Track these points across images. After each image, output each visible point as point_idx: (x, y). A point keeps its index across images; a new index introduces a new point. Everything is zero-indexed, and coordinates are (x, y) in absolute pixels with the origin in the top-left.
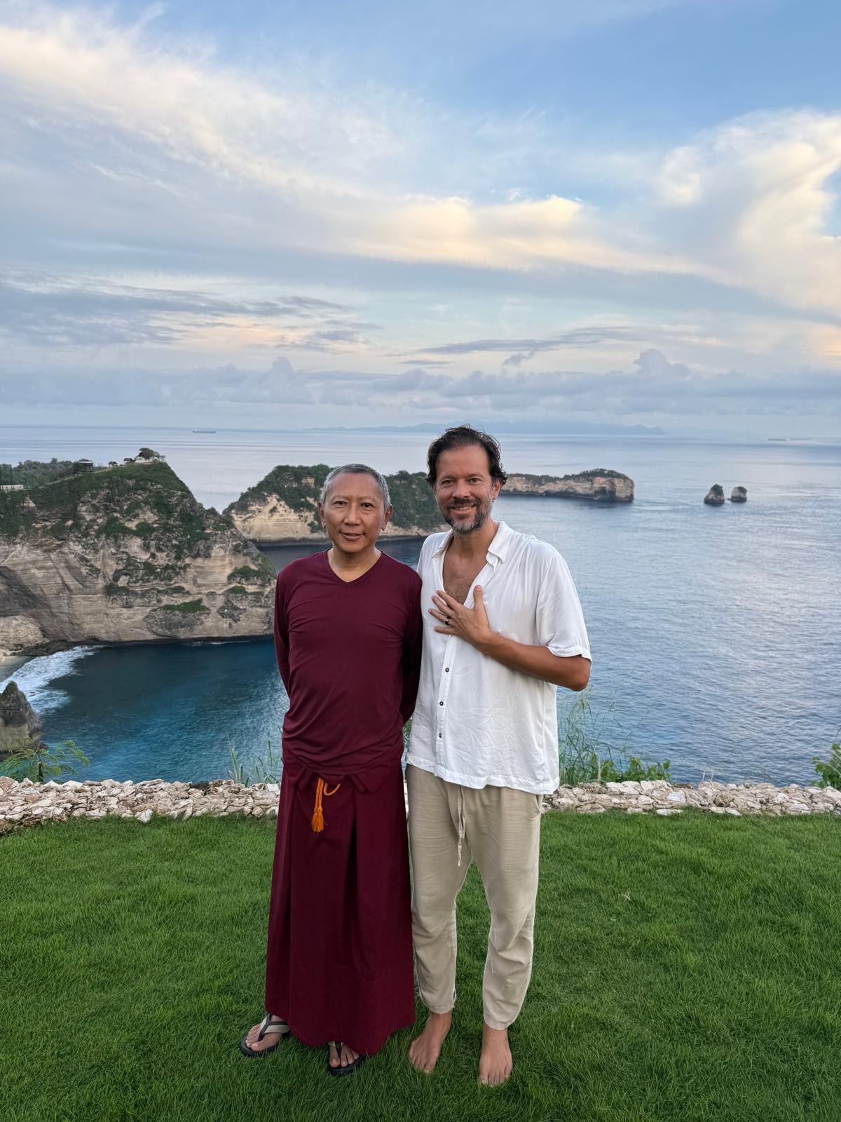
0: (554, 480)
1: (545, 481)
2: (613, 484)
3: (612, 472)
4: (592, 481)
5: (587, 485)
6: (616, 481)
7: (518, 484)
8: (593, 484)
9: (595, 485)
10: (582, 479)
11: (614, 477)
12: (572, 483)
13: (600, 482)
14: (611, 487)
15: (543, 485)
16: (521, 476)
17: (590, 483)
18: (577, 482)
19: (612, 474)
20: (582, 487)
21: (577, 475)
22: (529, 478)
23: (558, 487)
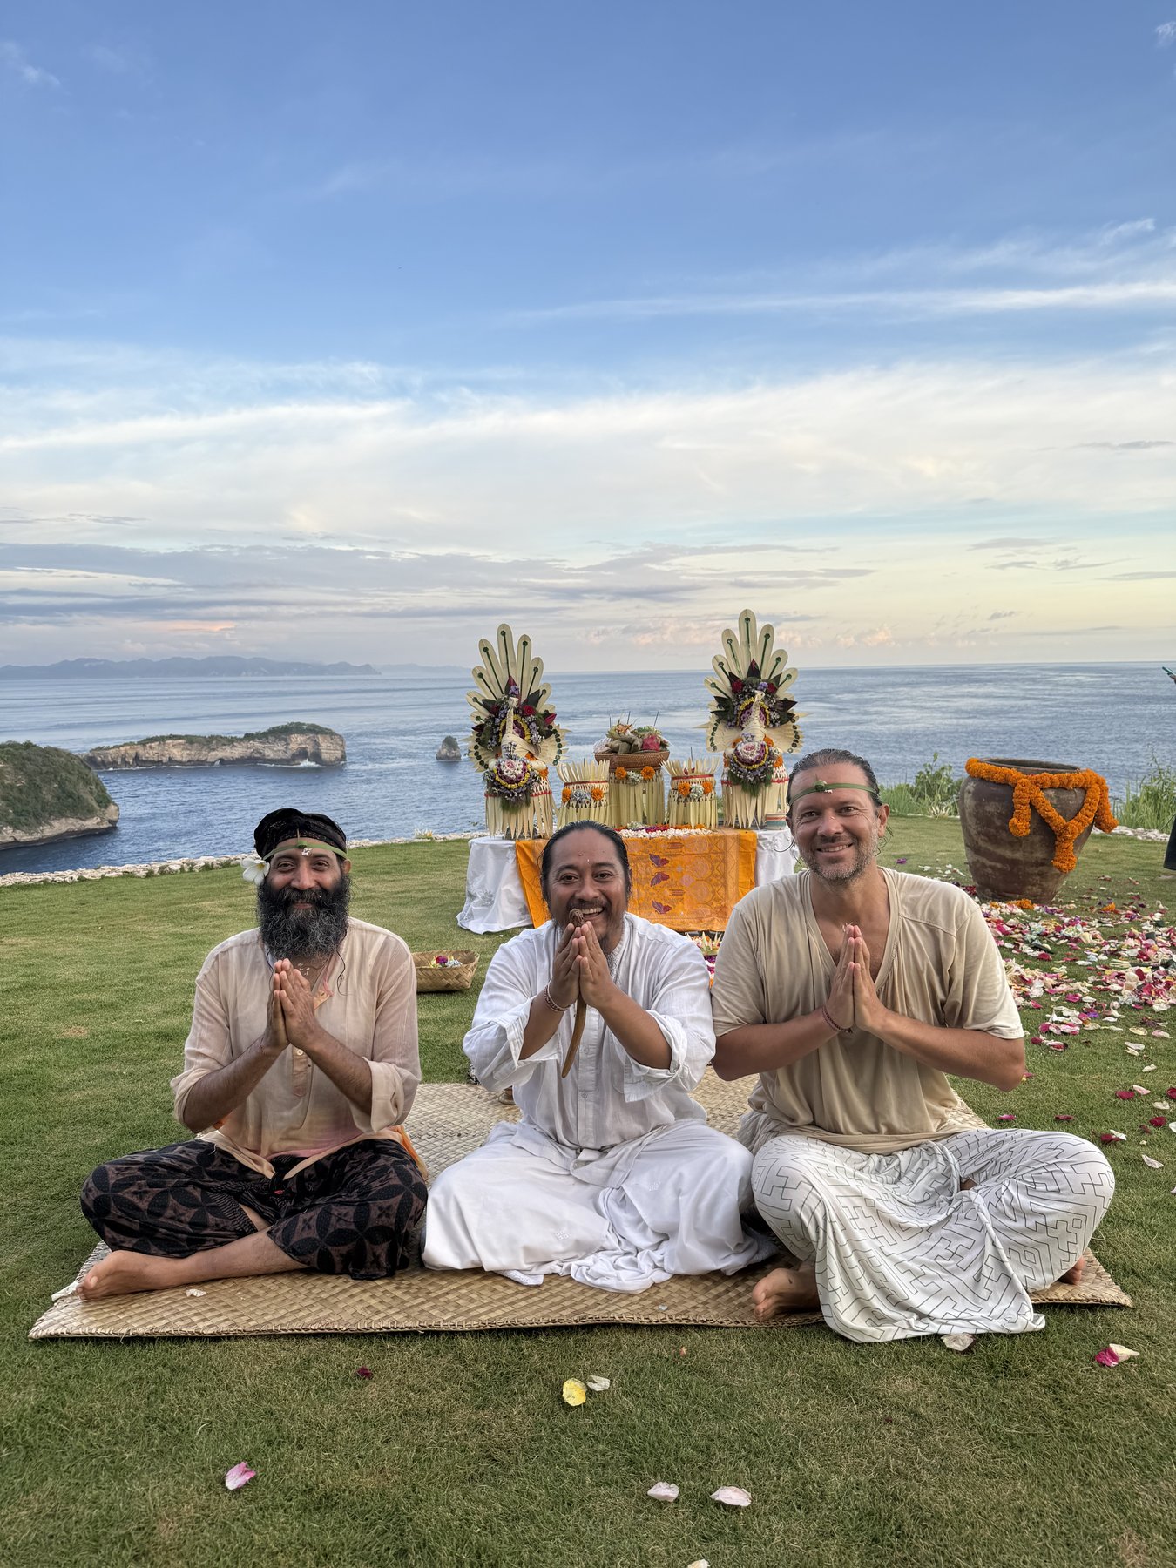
0: (231, 741)
1: (217, 744)
2: (317, 744)
3: (313, 725)
4: (285, 740)
5: (280, 747)
6: (320, 738)
7: (175, 751)
8: (288, 744)
9: (291, 746)
10: (271, 739)
11: (317, 733)
12: (257, 744)
13: (297, 741)
14: (313, 747)
15: (214, 750)
16: (180, 737)
17: (283, 743)
18: (263, 743)
19: (315, 730)
20: (273, 750)
21: (264, 733)
22: (190, 740)
23: (237, 751)
